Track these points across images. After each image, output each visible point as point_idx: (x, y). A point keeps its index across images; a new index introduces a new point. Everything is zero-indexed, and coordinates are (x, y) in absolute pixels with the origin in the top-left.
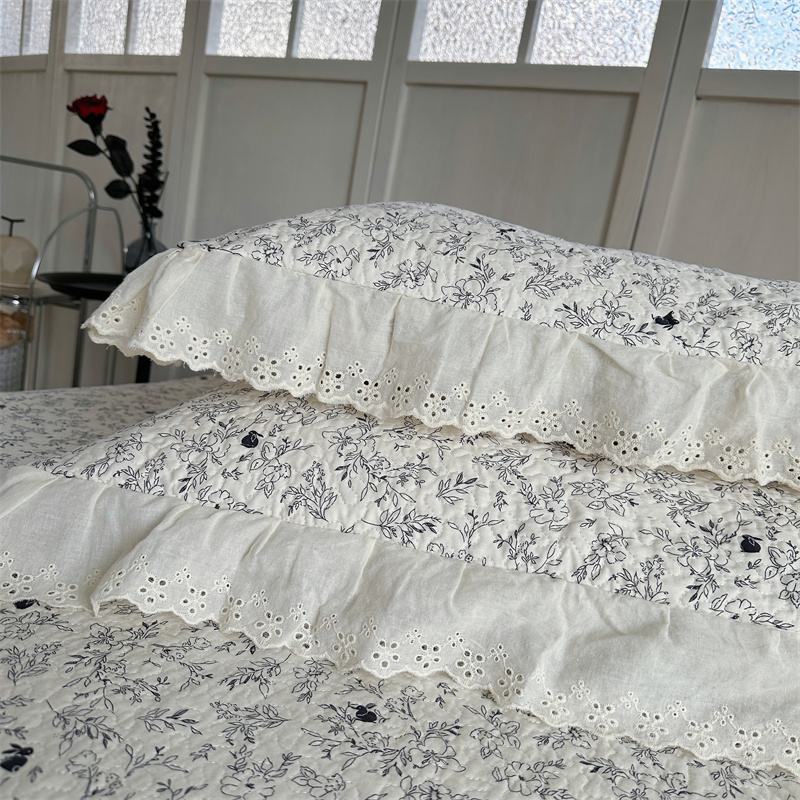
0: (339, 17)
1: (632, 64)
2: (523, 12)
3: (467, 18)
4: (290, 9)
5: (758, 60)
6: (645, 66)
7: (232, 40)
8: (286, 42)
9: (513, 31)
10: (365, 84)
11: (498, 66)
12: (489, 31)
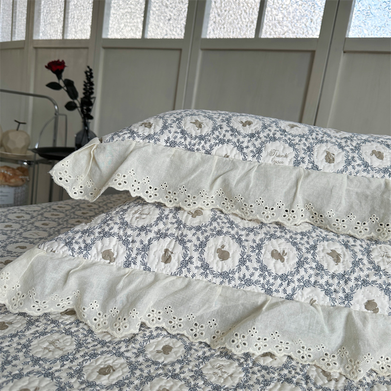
0: (167, 18)
1: (311, 37)
2: (257, 13)
3: (230, 17)
4: (143, 15)
5: (373, 33)
6: (318, 37)
7: (115, 31)
8: (141, 31)
9: (252, 22)
10: (181, 50)
11: (246, 39)
12: (241, 23)
